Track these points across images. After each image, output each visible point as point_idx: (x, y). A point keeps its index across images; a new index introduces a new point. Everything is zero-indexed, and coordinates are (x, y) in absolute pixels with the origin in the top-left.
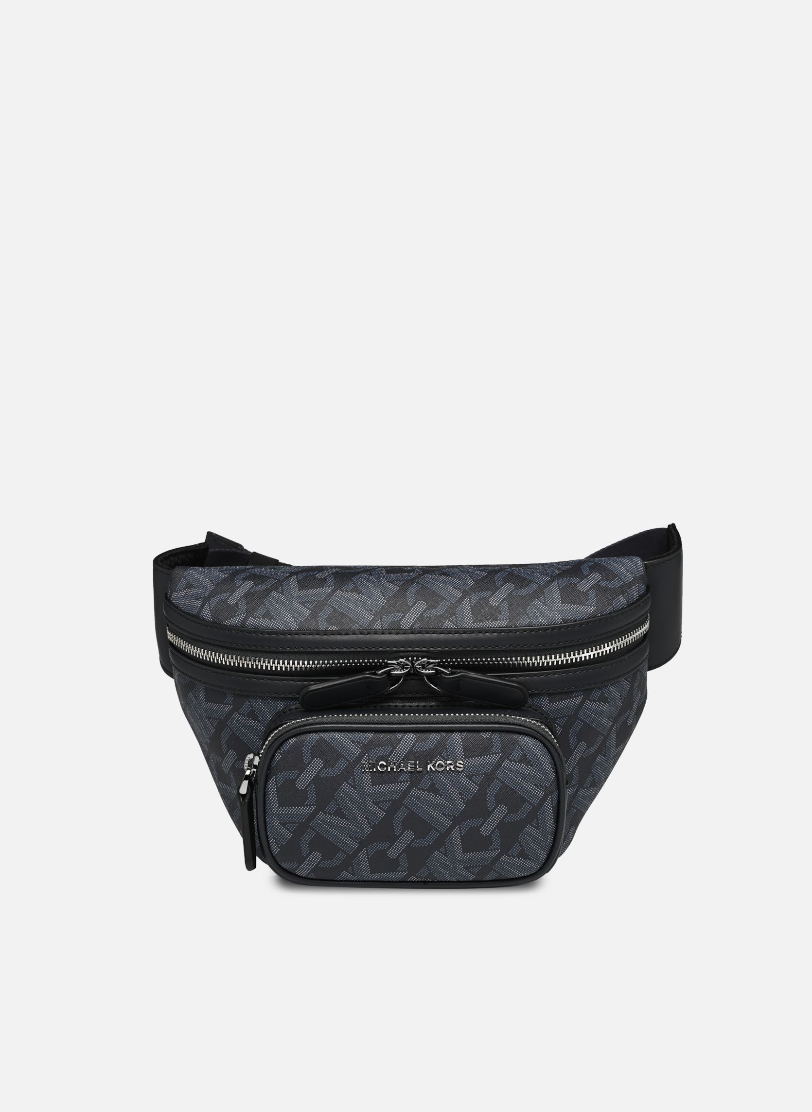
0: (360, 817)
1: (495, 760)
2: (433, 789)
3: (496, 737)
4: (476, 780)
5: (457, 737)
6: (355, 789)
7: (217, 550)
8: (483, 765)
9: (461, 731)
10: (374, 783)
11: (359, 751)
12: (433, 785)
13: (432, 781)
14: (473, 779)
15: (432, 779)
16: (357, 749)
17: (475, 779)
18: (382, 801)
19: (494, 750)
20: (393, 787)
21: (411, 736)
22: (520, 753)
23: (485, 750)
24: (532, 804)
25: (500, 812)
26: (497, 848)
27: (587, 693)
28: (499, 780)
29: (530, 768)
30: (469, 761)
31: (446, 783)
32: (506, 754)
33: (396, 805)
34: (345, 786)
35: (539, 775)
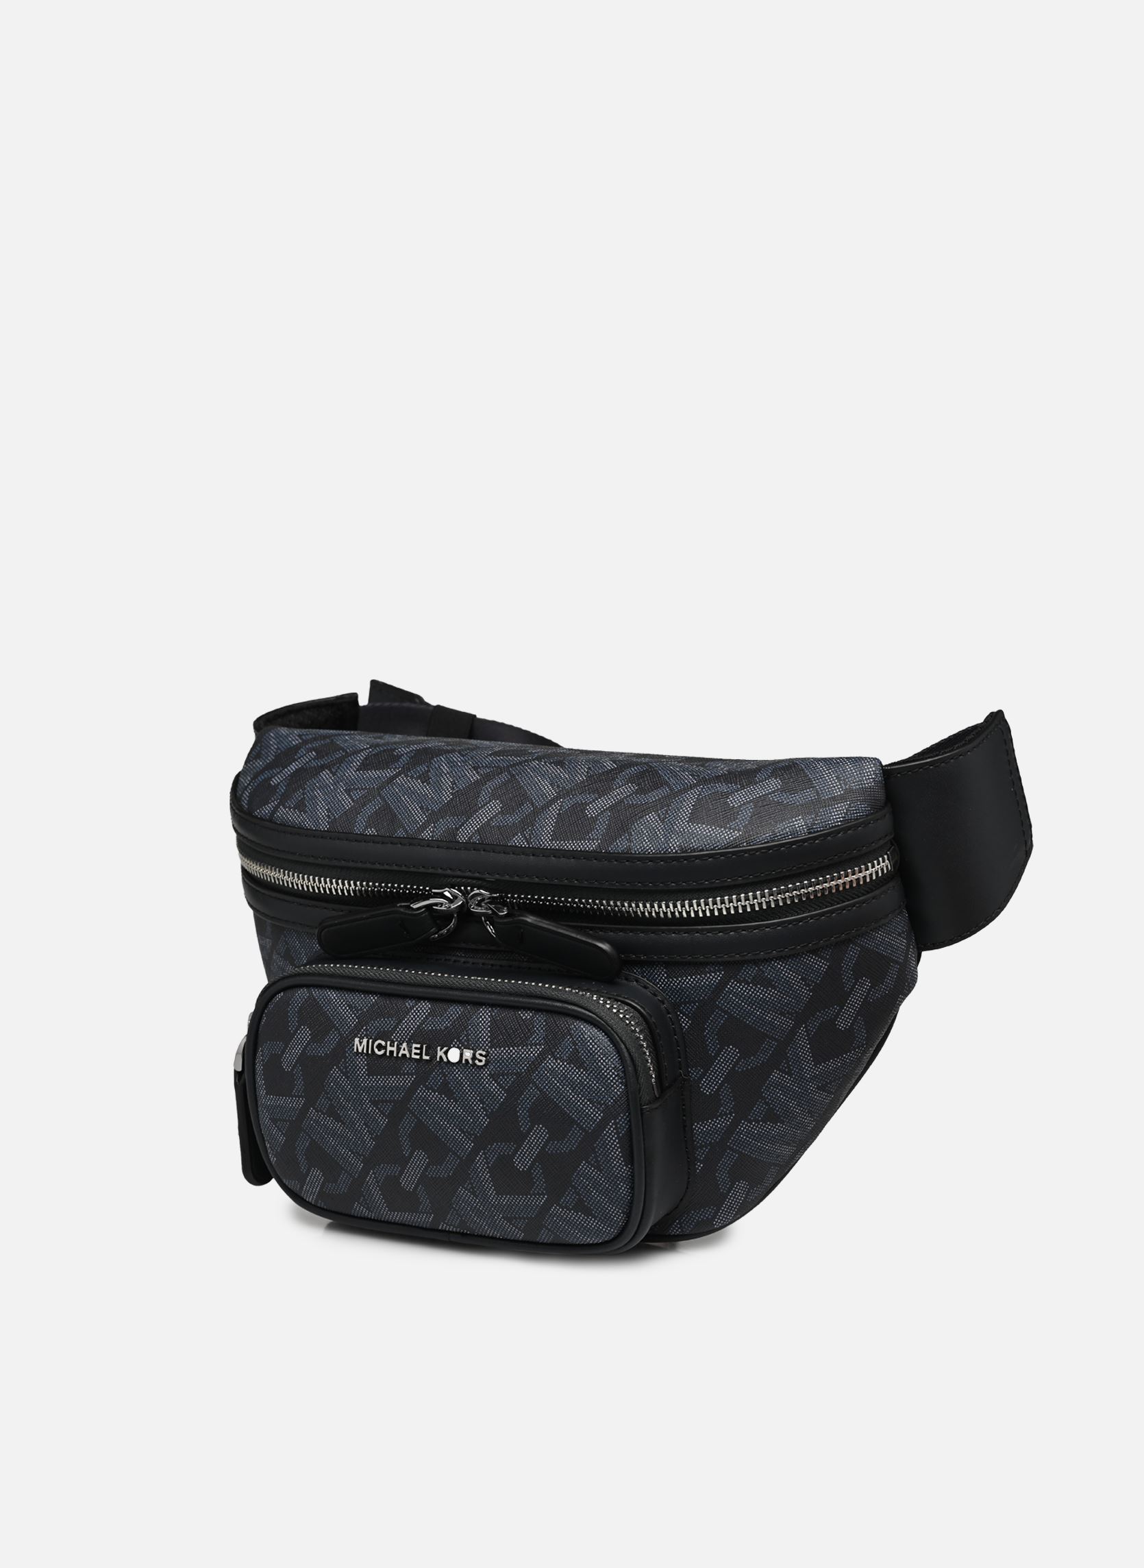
0: (360, 1125)
1: (534, 1055)
2: (445, 1090)
3: (540, 1020)
4: (504, 1082)
5: (484, 1016)
6: (347, 1077)
7: (387, 704)
8: (516, 1061)
9: (493, 1005)
10: (371, 1072)
11: (355, 1021)
12: (446, 1084)
13: (445, 1078)
14: (499, 1080)
15: (445, 1076)
16: (353, 1018)
17: (502, 1080)
18: (383, 1101)
19: (534, 1039)
20: (393, 1081)
21: (425, 1006)
22: (571, 1047)
23: (520, 1037)
24: (584, 1130)
25: (538, 1136)
26: (542, 1192)
27: (732, 967)
28: (537, 1087)
29: (582, 1073)
30: (496, 1052)
31: (462, 1083)
32: (552, 1044)
33: (399, 1108)
34: (335, 1072)
35: (595, 1085)
